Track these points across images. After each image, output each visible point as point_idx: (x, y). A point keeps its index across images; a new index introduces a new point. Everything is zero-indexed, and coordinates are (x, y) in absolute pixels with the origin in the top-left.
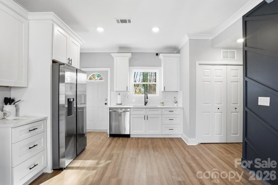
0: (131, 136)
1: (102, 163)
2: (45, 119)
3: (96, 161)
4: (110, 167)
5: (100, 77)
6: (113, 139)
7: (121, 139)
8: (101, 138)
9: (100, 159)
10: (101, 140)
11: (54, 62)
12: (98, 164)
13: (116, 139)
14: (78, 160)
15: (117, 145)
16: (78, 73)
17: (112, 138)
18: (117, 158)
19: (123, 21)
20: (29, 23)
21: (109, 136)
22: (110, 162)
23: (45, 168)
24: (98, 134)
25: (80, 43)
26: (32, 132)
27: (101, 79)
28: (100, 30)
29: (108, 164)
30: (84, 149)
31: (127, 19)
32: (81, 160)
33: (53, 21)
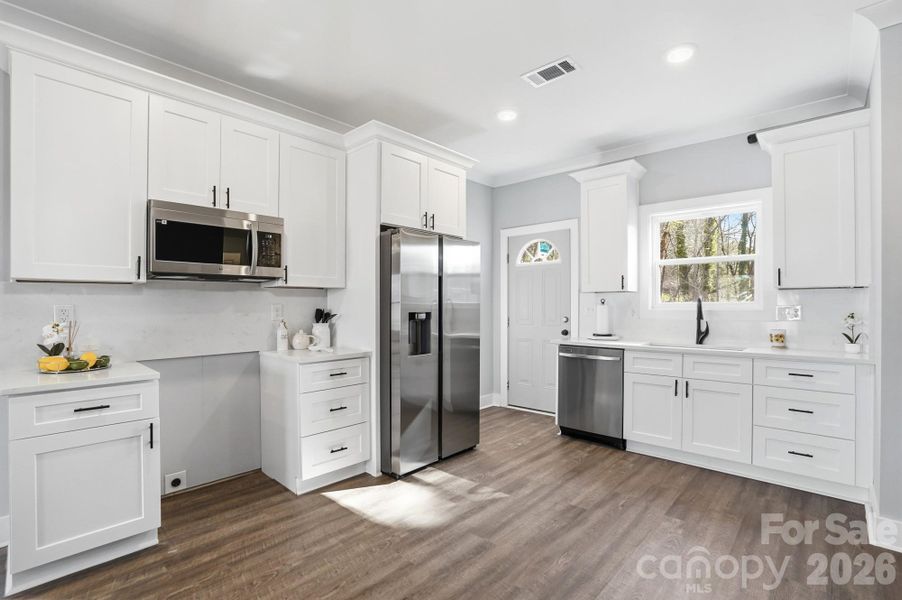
0: (629, 448)
1: (483, 493)
2: (365, 356)
3: (474, 484)
4: (492, 510)
5: (550, 251)
6: (567, 443)
7: (588, 449)
8: (535, 432)
9: (485, 483)
10: (532, 437)
11: (384, 228)
12: (472, 491)
13: (576, 444)
14: (439, 469)
15: (565, 461)
16: (445, 247)
17: (567, 438)
18: (528, 495)
19: (550, 74)
20: (347, 155)
21: (560, 434)
22: (501, 499)
23: (365, 462)
24: (535, 422)
25: (465, 168)
26: (338, 379)
27: (552, 256)
28: (508, 116)
29: (493, 501)
30: (471, 449)
31: (556, 64)
32: (446, 471)
33: (380, 137)
